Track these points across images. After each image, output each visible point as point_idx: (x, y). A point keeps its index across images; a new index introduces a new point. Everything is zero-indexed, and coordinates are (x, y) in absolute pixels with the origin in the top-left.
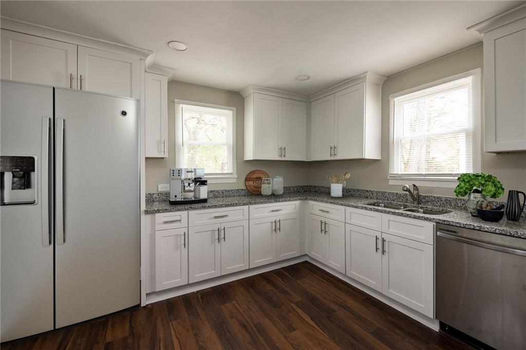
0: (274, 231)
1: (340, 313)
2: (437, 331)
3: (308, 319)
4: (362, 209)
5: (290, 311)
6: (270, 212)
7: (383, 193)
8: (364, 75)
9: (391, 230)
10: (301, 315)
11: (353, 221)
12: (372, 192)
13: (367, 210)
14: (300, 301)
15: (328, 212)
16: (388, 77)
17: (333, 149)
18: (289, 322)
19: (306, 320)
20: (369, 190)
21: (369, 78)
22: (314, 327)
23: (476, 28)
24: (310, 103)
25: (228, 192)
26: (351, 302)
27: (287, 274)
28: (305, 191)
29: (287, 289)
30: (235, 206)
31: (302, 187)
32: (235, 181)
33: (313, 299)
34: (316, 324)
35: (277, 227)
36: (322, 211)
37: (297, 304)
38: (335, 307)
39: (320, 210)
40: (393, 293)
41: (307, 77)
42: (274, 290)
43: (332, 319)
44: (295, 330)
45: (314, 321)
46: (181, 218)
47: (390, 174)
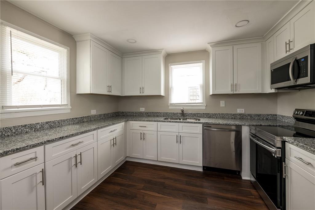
0: (113, 146)
1: (167, 182)
2: (202, 171)
3: (157, 195)
4: (168, 122)
5: (144, 196)
6: (110, 132)
7: (167, 113)
8: (162, 50)
9: (184, 131)
10: (151, 194)
11: (162, 130)
12: (161, 113)
13: (171, 122)
14: (143, 187)
15: (145, 127)
16: (168, 54)
17: (142, 89)
18: (149, 202)
19: (156, 195)
20: (159, 112)
21: (163, 53)
22: (163, 197)
23: (210, 44)
24: (123, 58)
25: (64, 121)
26: (167, 174)
27: (122, 174)
28: (116, 116)
29: (130, 183)
30: (88, 132)
31: (115, 113)
32: (69, 111)
33: (149, 182)
34: (162, 194)
35: (114, 143)
36: (141, 126)
37: (143, 189)
38: (163, 181)
39: (139, 126)
40: (185, 161)
41: (134, 41)
42: (122, 187)
43: (167, 188)
44: (156, 205)
45: (160, 194)
46: (36, 155)
47: (170, 103)
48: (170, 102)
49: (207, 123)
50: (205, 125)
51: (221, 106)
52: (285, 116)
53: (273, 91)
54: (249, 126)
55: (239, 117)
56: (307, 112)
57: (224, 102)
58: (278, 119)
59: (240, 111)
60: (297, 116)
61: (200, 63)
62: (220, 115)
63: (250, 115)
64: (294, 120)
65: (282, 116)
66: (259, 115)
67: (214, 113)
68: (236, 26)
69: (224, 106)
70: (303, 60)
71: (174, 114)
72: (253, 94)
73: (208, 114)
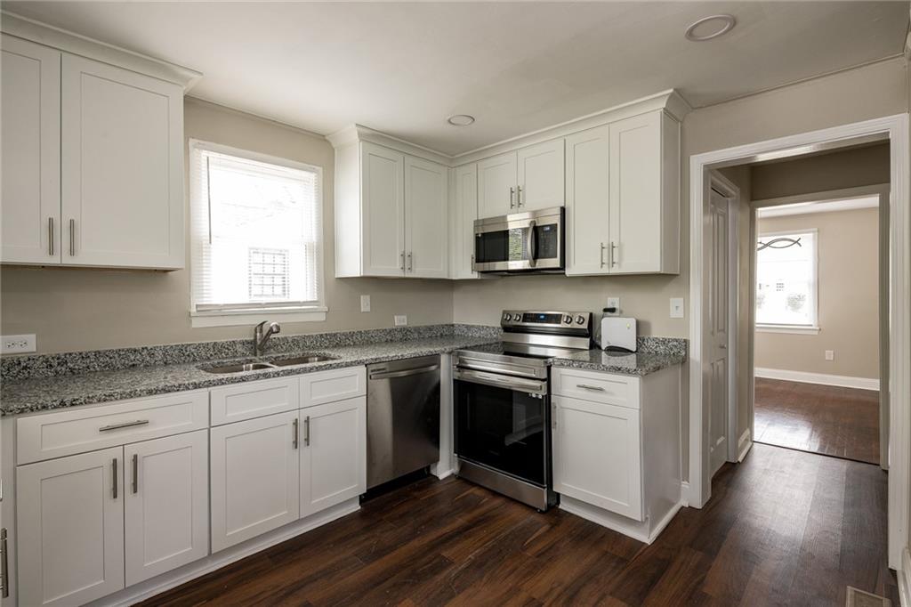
7: (182, 348)
47: (197, 306)
48: (195, 301)
49: (376, 359)
50: (374, 367)
51: (362, 310)
52: (473, 326)
53: (475, 276)
54: (450, 353)
55: (399, 336)
56: (525, 315)
57: (368, 297)
58: (456, 332)
59: (400, 321)
60: (506, 323)
61: (312, 172)
62: (361, 337)
63: (417, 330)
64: (502, 331)
65: (467, 327)
66: (430, 329)
67: (348, 331)
68: (449, 121)
69: (368, 309)
70: (548, 228)
71: (218, 348)
72: (421, 279)
73: (335, 335)
